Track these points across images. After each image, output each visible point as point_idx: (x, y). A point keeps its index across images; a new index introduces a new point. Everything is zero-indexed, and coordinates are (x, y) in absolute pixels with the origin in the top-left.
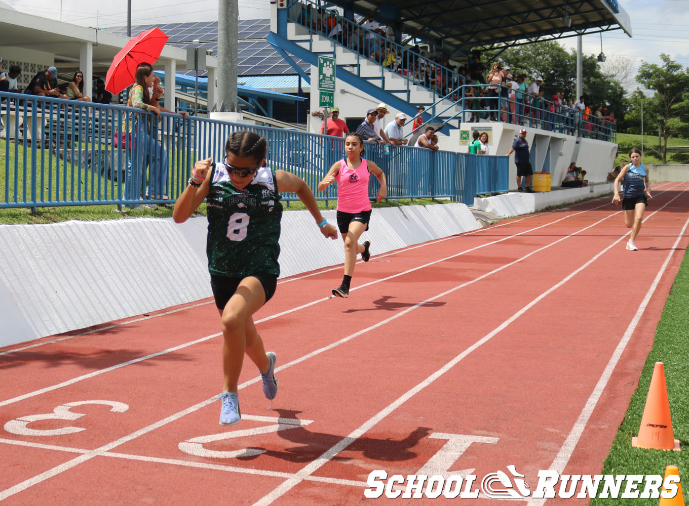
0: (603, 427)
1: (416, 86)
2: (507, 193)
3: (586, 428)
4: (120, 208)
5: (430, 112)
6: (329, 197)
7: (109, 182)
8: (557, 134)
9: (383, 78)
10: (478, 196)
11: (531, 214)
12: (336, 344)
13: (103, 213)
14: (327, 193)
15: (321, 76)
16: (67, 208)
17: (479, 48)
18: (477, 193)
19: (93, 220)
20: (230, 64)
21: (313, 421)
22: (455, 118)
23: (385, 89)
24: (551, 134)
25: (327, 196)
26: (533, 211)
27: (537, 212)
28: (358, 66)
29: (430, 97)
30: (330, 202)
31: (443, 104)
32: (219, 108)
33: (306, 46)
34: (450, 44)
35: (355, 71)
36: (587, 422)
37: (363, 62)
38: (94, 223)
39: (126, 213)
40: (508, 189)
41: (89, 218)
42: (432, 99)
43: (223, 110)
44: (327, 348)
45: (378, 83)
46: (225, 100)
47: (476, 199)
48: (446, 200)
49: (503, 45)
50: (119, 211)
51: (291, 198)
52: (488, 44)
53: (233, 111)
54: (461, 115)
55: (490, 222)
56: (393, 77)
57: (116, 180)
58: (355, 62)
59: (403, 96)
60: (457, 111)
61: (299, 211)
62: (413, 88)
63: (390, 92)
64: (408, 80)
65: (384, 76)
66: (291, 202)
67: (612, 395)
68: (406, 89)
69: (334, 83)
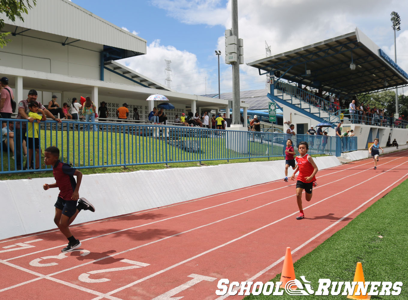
0: (271, 274)
1: (322, 111)
2: (357, 151)
3: (263, 274)
4: (167, 165)
5: (327, 120)
6: (270, 156)
7: (186, 153)
8: (382, 127)
9: (310, 109)
10: (343, 153)
11: (367, 158)
12: (213, 223)
13: (158, 167)
14: (269, 154)
15: (270, 110)
16: (141, 166)
17: (356, 95)
18: (342, 151)
19: (151, 170)
20: (237, 106)
21: (150, 264)
22: (337, 122)
23: (311, 112)
24: (378, 127)
25: (269, 156)
26: (367, 157)
27: (369, 158)
28: (300, 104)
29: (328, 115)
30: (270, 158)
31: (333, 117)
32: (233, 123)
33: (281, 98)
34: (344, 94)
35: (299, 106)
36: (267, 270)
37: (302, 103)
38: (152, 171)
39: (169, 166)
40: (357, 149)
41: (149, 169)
42: (329, 116)
43: (235, 124)
44: (207, 225)
45: (308, 110)
46: (235, 120)
47: (341, 154)
48: (327, 155)
49: (365, 93)
50: (166, 166)
51: (251, 157)
52: (359, 93)
53: (239, 124)
54: (339, 121)
55: (345, 162)
56: (314, 108)
57: (188, 151)
58: (299, 103)
59: (318, 115)
60: (338, 119)
61: (253, 162)
62: (321, 112)
63: (313, 114)
64: (319, 109)
65: (310, 107)
66: (251, 159)
67: (296, 255)
68: (318, 112)
69: (275, 112)
